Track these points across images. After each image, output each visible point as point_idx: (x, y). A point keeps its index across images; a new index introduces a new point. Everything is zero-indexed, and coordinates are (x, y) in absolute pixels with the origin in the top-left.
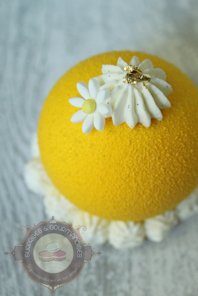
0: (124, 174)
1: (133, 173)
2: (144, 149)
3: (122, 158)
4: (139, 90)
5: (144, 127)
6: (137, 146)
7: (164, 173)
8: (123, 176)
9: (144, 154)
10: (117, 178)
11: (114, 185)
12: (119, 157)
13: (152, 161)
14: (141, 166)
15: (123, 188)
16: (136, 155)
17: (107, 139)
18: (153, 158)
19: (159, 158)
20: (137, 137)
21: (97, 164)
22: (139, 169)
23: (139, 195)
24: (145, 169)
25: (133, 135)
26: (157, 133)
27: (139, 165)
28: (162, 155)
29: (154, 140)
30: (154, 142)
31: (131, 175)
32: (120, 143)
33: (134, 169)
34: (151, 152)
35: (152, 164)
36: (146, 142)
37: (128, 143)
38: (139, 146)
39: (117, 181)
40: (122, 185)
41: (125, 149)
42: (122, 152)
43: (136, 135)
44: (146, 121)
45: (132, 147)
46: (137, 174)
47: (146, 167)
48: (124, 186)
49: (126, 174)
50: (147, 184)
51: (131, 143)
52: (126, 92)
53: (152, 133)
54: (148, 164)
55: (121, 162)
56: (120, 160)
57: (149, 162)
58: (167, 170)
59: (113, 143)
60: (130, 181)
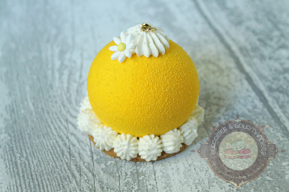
0: (146, 84)
1: (151, 84)
2: (156, 69)
3: (144, 74)
4: (150, 35)
5: (155, 57)
6: (152, 67)
7: (169, 84)
8: (145, 85)
9: (157, 72)
10: (142, 87)
11: (140, 93)
12: (142, 74)
13: (162, 76)
14: (155, 79)
15: (146, 94)
16: (152, 72)
17: (134, 65)
18: (162, 74)
19: (166, 75)
20: (151, 62)
21: (129, 80)
22: (154, 80)
23: (156, 99)
24: (158, 80)
25: (149, 61)
26: (163, 61)
27: (154, 78)
28: (167, 73)
29: (161, 64)
30: (161, 65)
31: (150, 85)
32: (142, 66)
33: (152, 81)
34: (160, 70)
35: (162, 78)
36: (157, 65)
37: (146, 65)
38: (153, 67)
39: (141, 90)
40: (145, 92)
41: (145, 69)
42: (143, 71)
43: (151, 61)
44: (156, 54)
45: (149, 67)
46: (153, 84)
47: (159, 80)
48: (146, 93)
49: (147, 84)
50: (160, 91)
51: (148, 66)
52: (143, 36)
53: (160, 61)
54: (159, 77)
55: (143, 77)
56: (142, 76)
57: (160, 76)
58: (171, 83)
59: (137, 67)
60: (149, 89)
